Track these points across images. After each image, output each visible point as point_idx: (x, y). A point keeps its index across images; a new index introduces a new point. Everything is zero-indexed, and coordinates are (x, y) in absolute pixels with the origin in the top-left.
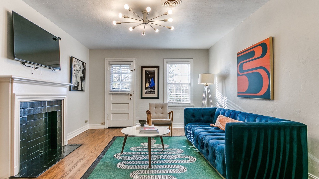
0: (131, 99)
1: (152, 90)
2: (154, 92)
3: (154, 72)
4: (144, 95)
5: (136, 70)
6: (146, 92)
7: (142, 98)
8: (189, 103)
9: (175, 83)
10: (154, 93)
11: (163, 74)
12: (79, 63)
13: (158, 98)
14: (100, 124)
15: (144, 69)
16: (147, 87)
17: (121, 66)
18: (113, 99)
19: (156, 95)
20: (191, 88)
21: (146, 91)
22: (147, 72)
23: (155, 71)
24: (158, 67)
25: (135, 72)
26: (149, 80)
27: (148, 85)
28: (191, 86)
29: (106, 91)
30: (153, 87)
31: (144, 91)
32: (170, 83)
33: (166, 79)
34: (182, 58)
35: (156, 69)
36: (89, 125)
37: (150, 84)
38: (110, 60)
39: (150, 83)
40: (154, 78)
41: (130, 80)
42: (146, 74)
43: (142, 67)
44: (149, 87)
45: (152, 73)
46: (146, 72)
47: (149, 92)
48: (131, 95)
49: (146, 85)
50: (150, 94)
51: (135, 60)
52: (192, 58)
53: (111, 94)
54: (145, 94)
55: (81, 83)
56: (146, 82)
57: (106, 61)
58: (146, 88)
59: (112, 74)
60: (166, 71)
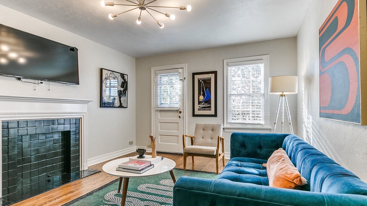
0: (180, 117)
1: (207, 105)
2: (210, 107)
3: (210, 80)
4: (197, 112)
5: (186, 79)
6: (199, 108)
7: (194, 115)
8: (262, 124)
9: (240, 94)
10: (210, 109)
11: (222, 82)
12: (114, 75)
13: (215, 115)
14: (147, 147)
15: (197, 77)
16: (200, 100)
17: (169, 75)
18: (160, 117)
19: (212, 112)
20: (266, 101)
21: (199, 106)
22: (201, 81)
23: (211, 78)
24: (215, 73)
25: (186, 81)
26: (203, 91)
27: (202, 98)
28: (266, 98)
29: (152, 106)
30: (208, 101)
31: (197, 106)
32: (233, 94)
33: (227, 89)
34: (251, 55)
35: (212, 76)
36: (136, 146)
37: (204, 97)
38: (158, 68)
39: (204, 95)
40: (210, 88)
41: (180, 93)
42: (199, 83)
43: (194, 74)
44: (203, 100)
45: (207, 82)
46: (199, 81)
47: (203, 107)
48: (180, 112)
49: (200, 98)
50: (205, 110)
51: (186, 65)
52: (268, 54)
53: (157, 110)
54: (199, 110)
55: (120, 98)
56: (199, 94)
57: (152, 69)
58: (200, 103)
59: (159, 86)
60: (227, 77)
